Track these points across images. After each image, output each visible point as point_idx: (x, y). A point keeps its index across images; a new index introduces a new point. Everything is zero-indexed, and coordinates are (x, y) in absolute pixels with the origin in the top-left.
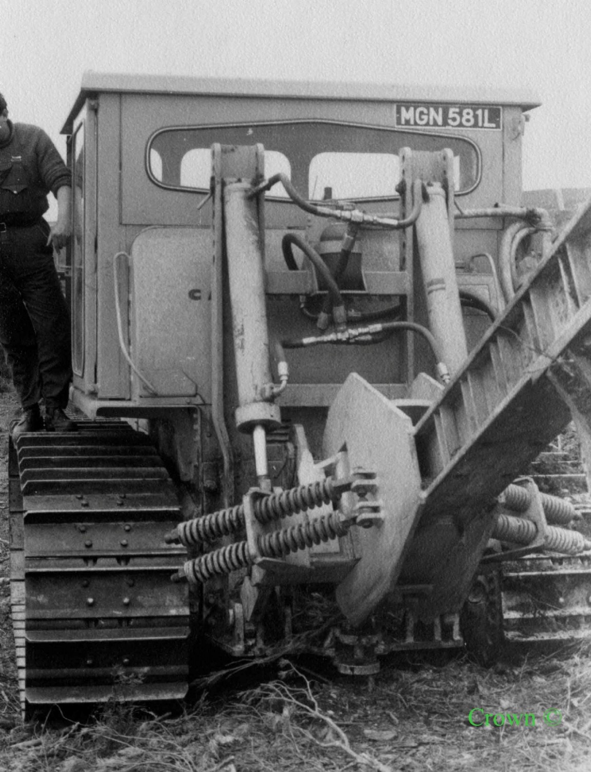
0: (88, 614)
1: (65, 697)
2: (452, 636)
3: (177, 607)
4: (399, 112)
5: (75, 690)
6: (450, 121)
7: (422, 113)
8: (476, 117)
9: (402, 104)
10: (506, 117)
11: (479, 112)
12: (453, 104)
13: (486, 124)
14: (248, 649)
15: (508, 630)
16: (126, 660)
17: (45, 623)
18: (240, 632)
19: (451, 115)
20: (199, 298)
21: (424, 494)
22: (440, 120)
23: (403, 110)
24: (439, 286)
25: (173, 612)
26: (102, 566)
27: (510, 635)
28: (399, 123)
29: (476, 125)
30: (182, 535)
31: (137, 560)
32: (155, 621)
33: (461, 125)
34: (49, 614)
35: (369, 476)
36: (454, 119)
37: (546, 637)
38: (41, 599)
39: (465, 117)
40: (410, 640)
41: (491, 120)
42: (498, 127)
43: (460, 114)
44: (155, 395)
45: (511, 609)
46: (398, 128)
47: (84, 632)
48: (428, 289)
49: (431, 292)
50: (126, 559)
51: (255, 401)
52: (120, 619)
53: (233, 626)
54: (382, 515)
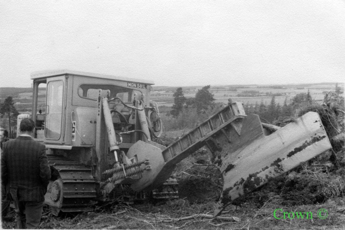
0: (76, 192)
1: (70, 210)
2: (144, 197)
3: (93, 190)
4: (128, 84)
5: (71, 209)
6: (138, 87)
7: (132, 84)
8: (142, 86)
9: (128, 82)
10: (148, 87)
11: (143, 85)
12: (138, 83)
13: (144, 88)
14: (107, 200)
15: (154, 196)
16: (82, 202)
17: (68, 194)
18: (105, 196)
19: (138, 85)
20: (92, 123)
21: (165, 163)
22: (135, 86)
23: (129, 83)
24: (144, 123)
25: (93, 191)
26: (78, 181)
27: (154, 197)
28: (128, 86)
29: (142, 88)
30: (107, 172)
31: (85, 180)
32: (89, 194)
33: (140, 88)
34: (68, 192)
35: (147, 160)
36: (138, 86)
37: (161, 198)
38: (66, 188)
39: (140, 86)
40: (136, 198)
41: (145, 87)
42: (146, 89)
43: (139, 85)
44: (85, 144)
45: (154, 192)
46: (127, 87)
47: (75, 196)
48: (141, 124)
49: (142, 124)
50: (82, 180)
51: (115, 145)
52: (82, 193)
53: (103, 195)
54: (151, 168)
